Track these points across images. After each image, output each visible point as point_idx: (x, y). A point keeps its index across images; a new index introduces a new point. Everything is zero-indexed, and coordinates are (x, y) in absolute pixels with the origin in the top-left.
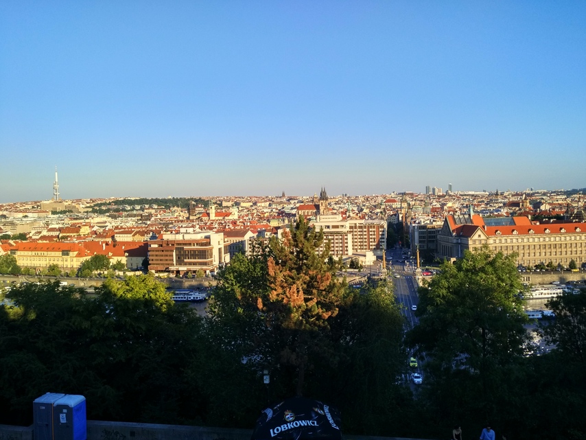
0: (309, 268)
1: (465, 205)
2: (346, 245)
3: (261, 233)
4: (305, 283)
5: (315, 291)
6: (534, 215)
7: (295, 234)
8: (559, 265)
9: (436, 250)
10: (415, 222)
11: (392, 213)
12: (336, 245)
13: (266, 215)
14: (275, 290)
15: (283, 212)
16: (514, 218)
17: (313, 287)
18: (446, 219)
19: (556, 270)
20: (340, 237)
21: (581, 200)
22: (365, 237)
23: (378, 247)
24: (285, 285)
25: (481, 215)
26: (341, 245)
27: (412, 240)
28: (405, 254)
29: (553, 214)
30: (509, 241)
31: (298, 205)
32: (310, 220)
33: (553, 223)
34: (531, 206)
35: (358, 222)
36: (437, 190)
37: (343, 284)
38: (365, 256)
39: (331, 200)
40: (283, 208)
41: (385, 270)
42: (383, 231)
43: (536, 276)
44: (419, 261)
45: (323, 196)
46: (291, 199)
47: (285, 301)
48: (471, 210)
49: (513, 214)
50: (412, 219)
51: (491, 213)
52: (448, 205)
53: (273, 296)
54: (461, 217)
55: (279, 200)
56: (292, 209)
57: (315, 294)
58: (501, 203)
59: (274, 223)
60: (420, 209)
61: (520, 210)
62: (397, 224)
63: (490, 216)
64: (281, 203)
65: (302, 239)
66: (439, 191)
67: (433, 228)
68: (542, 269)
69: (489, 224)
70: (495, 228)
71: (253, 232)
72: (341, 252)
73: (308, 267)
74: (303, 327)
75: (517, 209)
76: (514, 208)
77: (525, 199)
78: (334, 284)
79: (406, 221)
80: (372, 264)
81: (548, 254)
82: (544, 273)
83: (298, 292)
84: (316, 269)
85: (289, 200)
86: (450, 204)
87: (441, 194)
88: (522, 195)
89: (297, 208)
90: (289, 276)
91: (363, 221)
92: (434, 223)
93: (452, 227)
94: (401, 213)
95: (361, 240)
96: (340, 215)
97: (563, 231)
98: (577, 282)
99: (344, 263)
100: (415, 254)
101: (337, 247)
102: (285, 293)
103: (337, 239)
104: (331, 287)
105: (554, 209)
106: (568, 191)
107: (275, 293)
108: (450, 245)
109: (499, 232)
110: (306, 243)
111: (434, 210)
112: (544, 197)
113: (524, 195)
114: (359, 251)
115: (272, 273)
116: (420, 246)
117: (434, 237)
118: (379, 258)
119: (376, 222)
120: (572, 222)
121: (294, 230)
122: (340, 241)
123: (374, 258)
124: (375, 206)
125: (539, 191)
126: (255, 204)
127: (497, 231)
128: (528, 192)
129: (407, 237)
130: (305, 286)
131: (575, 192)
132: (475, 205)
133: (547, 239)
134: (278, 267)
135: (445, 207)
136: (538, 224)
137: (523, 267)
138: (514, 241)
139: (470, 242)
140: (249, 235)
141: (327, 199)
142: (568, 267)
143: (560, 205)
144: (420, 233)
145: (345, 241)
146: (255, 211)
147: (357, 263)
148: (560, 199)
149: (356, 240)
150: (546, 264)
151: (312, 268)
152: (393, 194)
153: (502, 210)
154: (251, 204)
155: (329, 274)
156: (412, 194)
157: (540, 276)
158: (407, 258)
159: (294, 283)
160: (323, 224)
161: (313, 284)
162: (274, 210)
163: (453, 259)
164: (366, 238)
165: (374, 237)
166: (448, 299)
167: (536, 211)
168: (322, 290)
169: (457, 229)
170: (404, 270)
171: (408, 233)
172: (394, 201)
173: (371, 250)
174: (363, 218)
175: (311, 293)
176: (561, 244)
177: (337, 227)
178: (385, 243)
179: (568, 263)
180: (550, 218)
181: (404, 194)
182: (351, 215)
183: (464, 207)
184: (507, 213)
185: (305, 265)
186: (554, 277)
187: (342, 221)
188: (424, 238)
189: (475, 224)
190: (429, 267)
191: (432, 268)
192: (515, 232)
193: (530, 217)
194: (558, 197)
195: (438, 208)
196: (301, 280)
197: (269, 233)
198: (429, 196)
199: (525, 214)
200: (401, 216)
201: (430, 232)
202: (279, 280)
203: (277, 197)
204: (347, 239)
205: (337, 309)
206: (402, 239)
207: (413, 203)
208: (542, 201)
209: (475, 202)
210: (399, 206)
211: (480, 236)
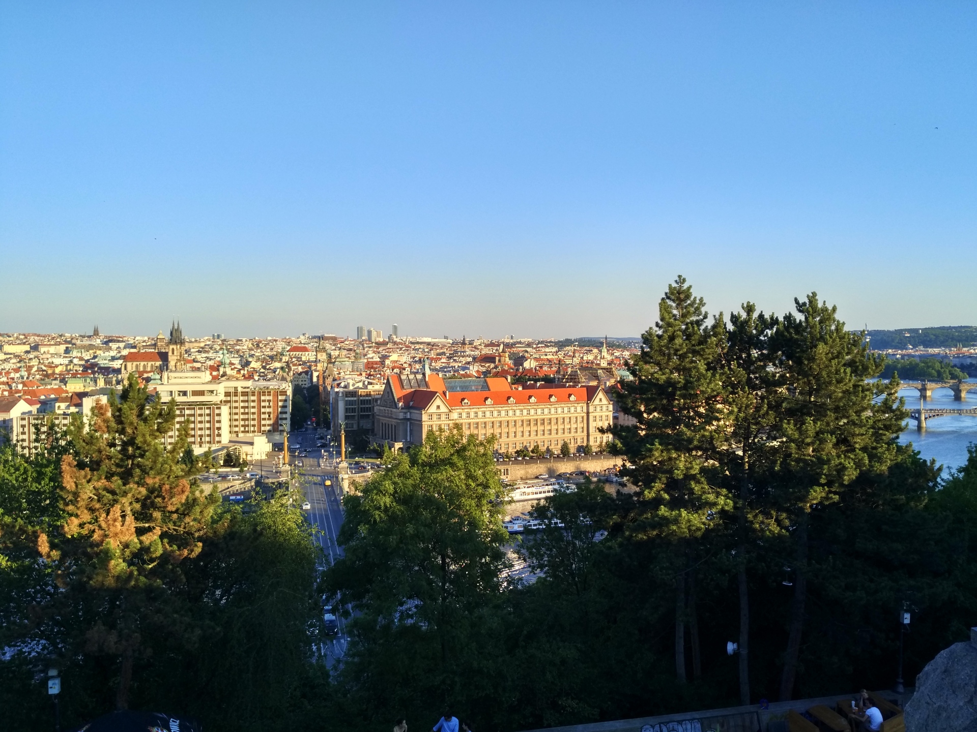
0: (148, 474)
1: (417, 359)
2: (217, 425)
3: (46, 406)
4: (137, 500)
5: (157, 515)
6: (515, 376)
7: (120, 410)
8: (548, 450)
9: (372, 431)
10: (338, 385)
11: (300, 369)
12: (199, 426)
13: (57, 370)
14: (77, 516)
15: (93, 366)
16: (487, 379)
17: (154, 506)
18: (388, 380)
19: (543, 458)
20: (207, 411)
21: (577, 355)
22: (253, 410)
23: (276, 428)
24: (98, 506)
25: (441, 375)
26: (208, 425)
27: (333, 415)
28: (322, 438)
29: (541, 375)
30: (480, 414)
31: (125, 352)
32: (148, 380)
33: (541, 387)
34: (510, 362)
35: (241, 385)
36: (374, 334)
37: (211, 499)
38: (252, 444)
39: (191, 345)
40: (95, 357)
41: (287, 467)
42: (285, 401)
43: (517, 467)
44: (344, 450)
45: (176, 338)
46: (111, 341)
47: (96, 537)
48: (427, 367)
49: (486, 374)
50: (334, 380)
51: (455, 371)
52: (391, 358)
53: (72, 528)
54: (411, 377)
55: (86, 342)
56: (113, 359)
57: (156, 519)
58: (469, 356)
59: (75, 386)
60: (348, 364)
61: (496, 367)
62: (308, 389)
63: (453, 377)
64: (91, 347)
65: (134, 418)
66: (378, 335)
67: (367, 395)
68: (525, 456)
69: (452, 389)
70: (460, 395)
71: (30, 402)
72: (208, 439)
73: (145, 472)
74: (133, 583)
75: (492, 365)
76: (487, 365)
77: (504, 351)
78: (195, 500)
79: (324, 383)
80: (264, 457)
81: (533, 433)
82: (528, 463)
83: (124, 516)
84: (160, 473)
85: (106, 343)
86: (394, 357)
87: (381, 340)
88: (499, 345)
89: (125, 358)
90: (106, 489)
91: (249, 383)
92: (370, 387)
93: (397, 393)
94: (316, 371)
95: (246, 417)
96: (208, 372)
97: (553, 399)
98: (570, 474)
99: (214, 458)
100: (337, 439)
101: (201, 429)
102: (96, 521)
103: (201, 415)
104: (190, 505)
105: (541, 367)
106: (560, 342)
107: (76, 521)
108: (394, 422)
109: (466, 401)
110: (142, 427)
111: (370, 365)
112: (529, 349)
113: (502, 346)
114: (241, 435)
115: (69, 483)
116: (346, 424)
117: (369, 409)
118: (278, 447)
119: (273, 385)
120: (564, 386)
121: (117, 401)
122: (207, 418)
123: (268, 447)
124: (272, 358)
125: (523, 340)
126: (35, 348)
127: (463, 399)
128: (507, 341)
129: (325, 410)
130: (137, 506)
131: (568, 342)
132: (432, 359)
133: (532, 412)
134: (83, 472)
135: (387, 362)
136: (520, 389)
137: (500, 454)
138: (488, 414)
139: (425, 417)
140: (22, 407)
141: (182, 343)
142: (559, 452)
143: (549, 361)
144: (347, 403)
145: (217, 418)
146: (35, 362)
147: (238, 458)
148: (550, 353)
149: (236, 417)
150: (530, 449)
151: (152, 472)
152: (302, 337)
153: (471, 368)
154: (27, 348)
155: (185, 482)
156: (334, 339)
157: (522, 466)
158: (324, 446)
159: (116, 501)
160: (176, 389)
161: (153, 503)
162: (76, 361)
163: (398, 445)
164: (254, 413)
165: (270, 409)
166: (393, 512)
167: (517, 370)
168: (172, 512)
169: (405, 397)
170: (319, 466)
171: (327, 402)
172: (305, 349)
173: (264, 433)
174: (250, 377)
175: (149, 518)
176: (550, 419)
177: (201, 393)
178: (288, 422)
179: (559, 446)
180: (536, 381)
181: (321, 338)
182: (229, 371)
183: (416, 362)
184: (478, 371)
185: (139, 466)
186: (539, 468)
187: (210, 382)
188: (353, 410)
189: (432, 389)
190: (361, 459)
191: (364, 461)
192: (489, 401)
193: (509, 378)
194: (547, 350)
195: (376, 363)
196: (130, 495)
197: (63, 405)
198: (362, 343)
199: (502, 374)
200: (315, 374)
201: (363, 402)
202: (85, 497)
203: (83, 337)
204: (219, 415)
205: (200, 544)
206: (316, 414)
207: (337, 353)
208: (526, 355)
209: (433, 355)
210: (313, 358)
211: (438, 407)
